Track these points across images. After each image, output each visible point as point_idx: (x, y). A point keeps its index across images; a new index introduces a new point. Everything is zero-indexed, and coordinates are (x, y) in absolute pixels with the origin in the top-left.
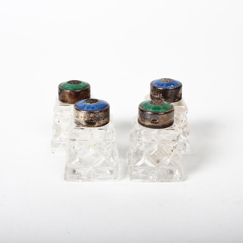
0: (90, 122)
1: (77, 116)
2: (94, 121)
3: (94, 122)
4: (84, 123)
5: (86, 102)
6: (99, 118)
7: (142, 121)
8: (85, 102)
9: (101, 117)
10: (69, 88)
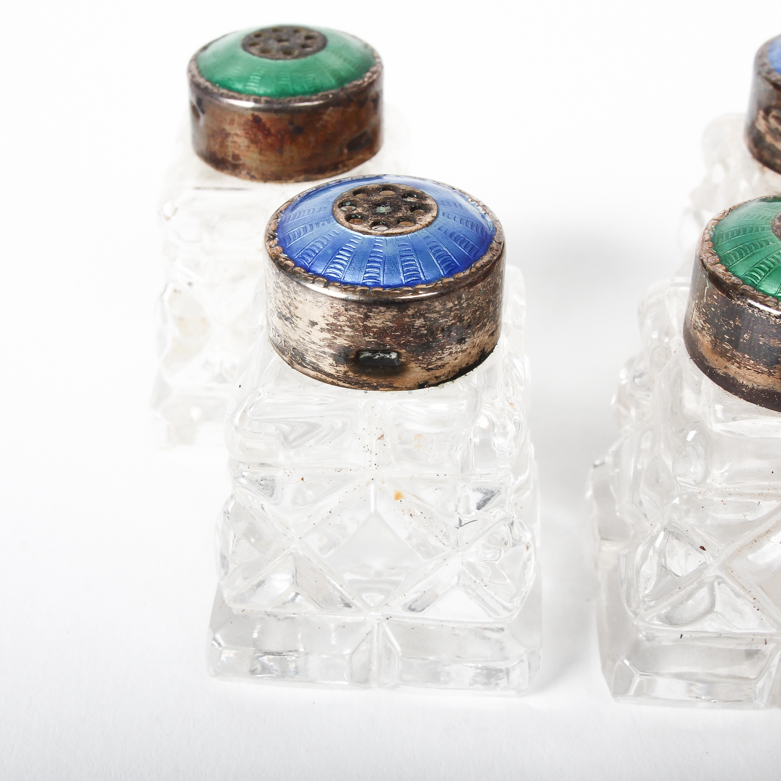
0: (368, 354)
1: (285, 312)
2: (399, 355)
3: (394, 356)
4: (327, 364)
5: (349, 218)
6: (432, 332)
7: (723, 354)
8: (341, 216)
9: (447, 331)
10: (245, 80)
